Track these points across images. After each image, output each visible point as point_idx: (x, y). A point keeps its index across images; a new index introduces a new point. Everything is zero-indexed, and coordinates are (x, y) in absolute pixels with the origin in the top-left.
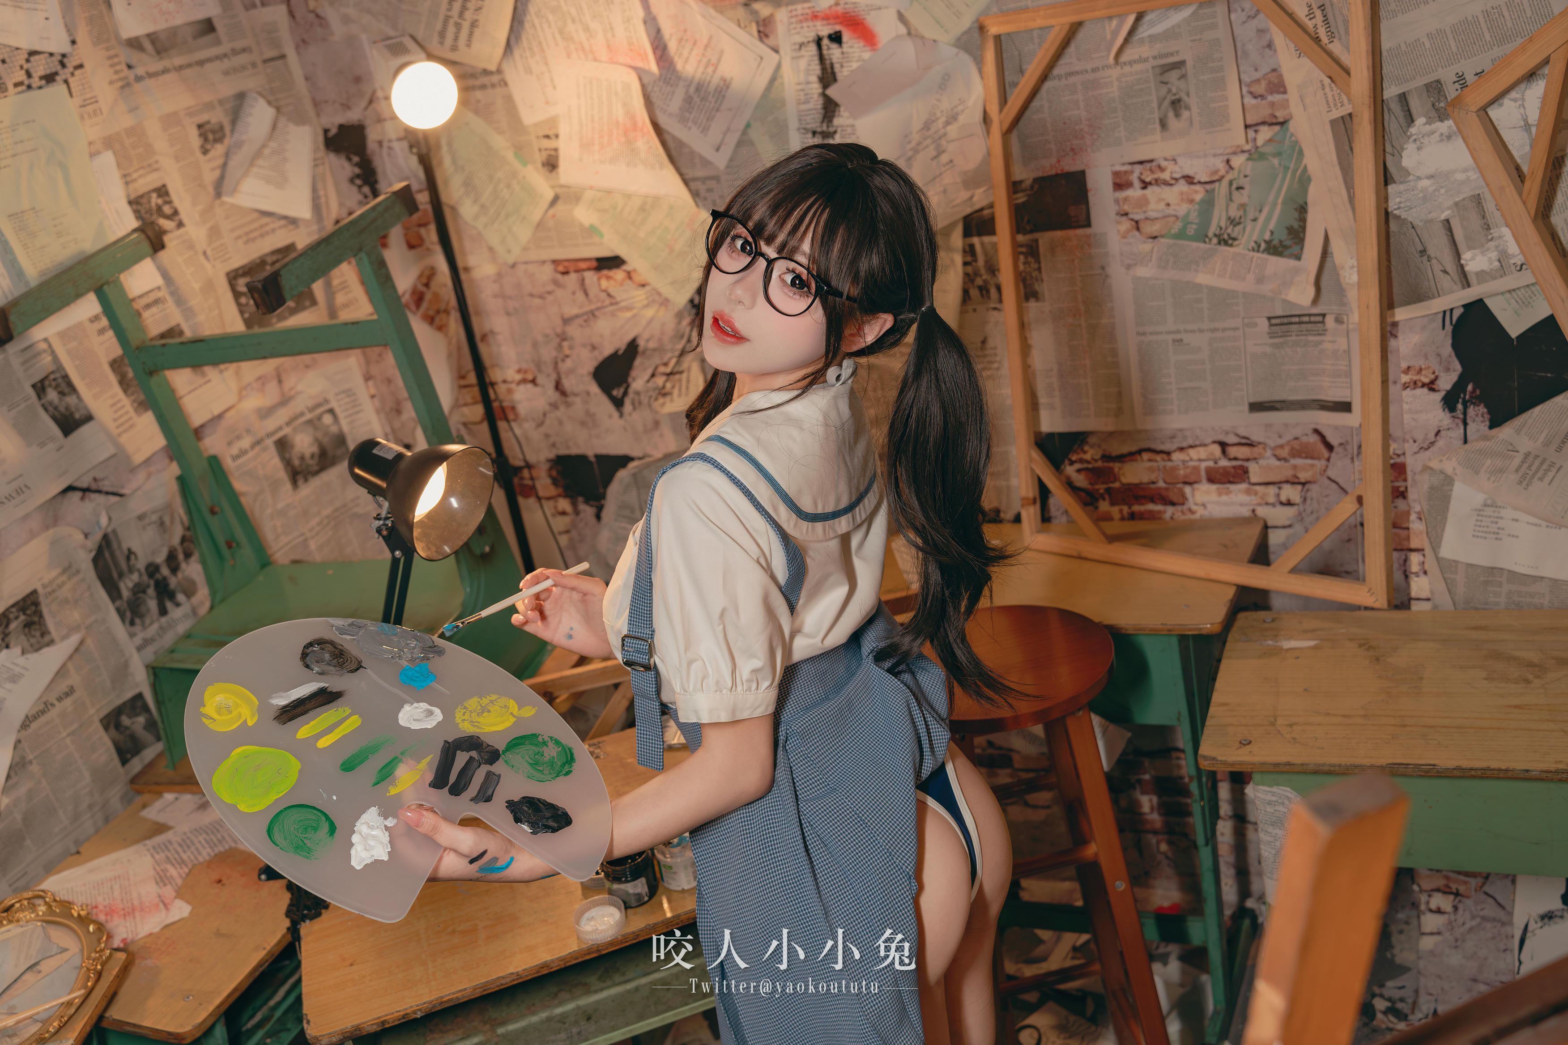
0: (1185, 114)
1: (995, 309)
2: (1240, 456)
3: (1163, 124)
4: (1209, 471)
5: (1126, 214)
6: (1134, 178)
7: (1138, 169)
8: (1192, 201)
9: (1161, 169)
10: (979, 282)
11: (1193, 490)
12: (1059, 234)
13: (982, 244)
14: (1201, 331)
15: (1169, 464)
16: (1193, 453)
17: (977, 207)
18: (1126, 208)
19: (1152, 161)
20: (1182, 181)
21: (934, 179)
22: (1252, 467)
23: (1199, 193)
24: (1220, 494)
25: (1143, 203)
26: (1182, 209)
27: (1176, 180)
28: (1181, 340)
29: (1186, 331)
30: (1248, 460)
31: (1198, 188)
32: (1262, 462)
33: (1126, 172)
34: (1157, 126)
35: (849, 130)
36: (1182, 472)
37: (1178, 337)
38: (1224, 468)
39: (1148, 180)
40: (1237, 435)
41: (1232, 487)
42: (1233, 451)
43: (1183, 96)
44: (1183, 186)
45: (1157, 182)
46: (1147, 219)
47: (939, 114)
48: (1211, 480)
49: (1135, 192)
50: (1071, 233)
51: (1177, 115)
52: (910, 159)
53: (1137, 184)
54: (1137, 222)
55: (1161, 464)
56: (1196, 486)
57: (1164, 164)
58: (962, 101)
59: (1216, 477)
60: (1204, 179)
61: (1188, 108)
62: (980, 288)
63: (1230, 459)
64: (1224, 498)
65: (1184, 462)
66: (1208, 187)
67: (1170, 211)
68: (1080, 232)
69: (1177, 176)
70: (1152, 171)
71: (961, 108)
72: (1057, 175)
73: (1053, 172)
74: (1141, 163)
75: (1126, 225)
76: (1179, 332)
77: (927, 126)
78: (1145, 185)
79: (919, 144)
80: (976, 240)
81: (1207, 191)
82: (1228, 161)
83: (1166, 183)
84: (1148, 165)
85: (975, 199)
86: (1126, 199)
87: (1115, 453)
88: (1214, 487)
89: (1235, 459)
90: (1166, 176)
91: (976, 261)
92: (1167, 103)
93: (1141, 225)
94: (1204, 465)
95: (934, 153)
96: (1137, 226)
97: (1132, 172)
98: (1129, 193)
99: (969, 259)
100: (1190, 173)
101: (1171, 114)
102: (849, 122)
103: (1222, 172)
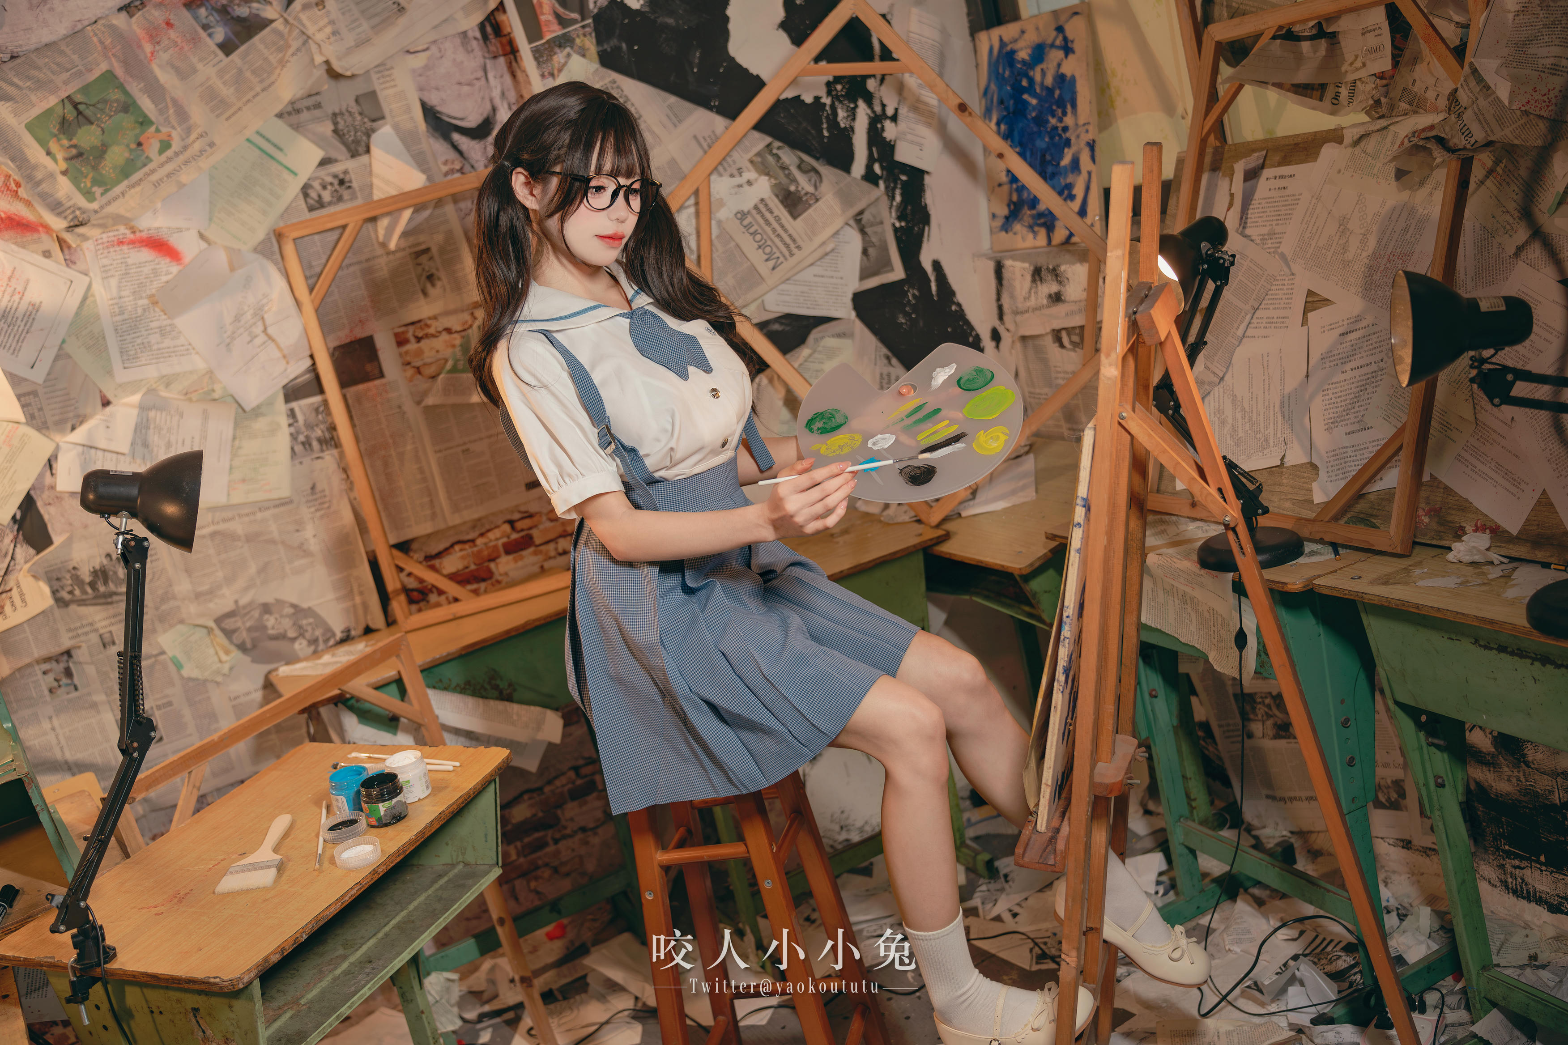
0: (439, 284)
1: (318, 458)
2: (525, 527)
3: (425, 293)
4: (505, 545)
5: (409, 364)
6: (410, 335)
7: (411, 329)
8: (454, 346)
9: (428, 326)
10: (301, 438)
11: (497, 564)
12: (361, 387)
13: (300, 407)
14: (481, 439)
15: (475, 549)
16: (491, 535)
17: (292, 376)
18: (408, 358)
19: (420, 321)
20: (444, 333)
21: (253, 358)
22: (535, 533)
23: (457, 340)
24: (516, 561)
25: (419, 353)
26: (447, 353)
27: (440, 332)
28: (468, 450)
29: (470, 442)
30: (530, 528)
31: (456, 335)
32: (541, 527)
33: (403, 333)
34: (421, 296)
35: (168, 328)
36: (486, 553)
37: (464, 447)
38: (515, 540)
39: (420, 335)
40: (520, 512)
41: (524, 553)
42: (519, 525)
43: (434, 271)
44: (445, 336)
45: (427, 336)
46: (425, 364)
47: (246, 308)
48: (508, 552)
49: (412, 346)
50: (370, 384)
51: (433, 285)
52: (228, 344)
53: (413, 340)
54: (418, 368)
55: (470, 551)
56: (498, 561)
57: (429, 322)
58: (265, 296)
59: (513, 548)
60: (459, 328)
61: (439, 279)
62: (303, 443)
63: (519, 532)
64: (520, 563)
65: (486, 544)
66: (463, 334)
67: (440, 356)
68: (377, 382)
69: (440, 329)
70: (421, 328)
71: (265, 301)
72: (351, 342)
73: (348, 340)
74: (413, 323)
75: (410, 372)
76: (465, 444)
77: (237, 319)
78: (419, 339)
79: (234, 333)
80: (295, 405)
81: (463, 337)
82: (472, 314)
83: (433, 336)
84: (418, 325)
85: (289, 370)
86: (407, 352)
87: (434, 550)
88: (510, 557)
89: (522, 530)
90: (432, 330)
91: (297, 421)
92: (424, 278)
93: (422, 370)
94: (500, 542)
95: (249, 339)
96: (418, 370)
97: (407, 332)
98: (408, 347)
99: (291, 421)
100: (448, 325)
101: (429, 286)
102: (169, 322)
103: (470, 323)
